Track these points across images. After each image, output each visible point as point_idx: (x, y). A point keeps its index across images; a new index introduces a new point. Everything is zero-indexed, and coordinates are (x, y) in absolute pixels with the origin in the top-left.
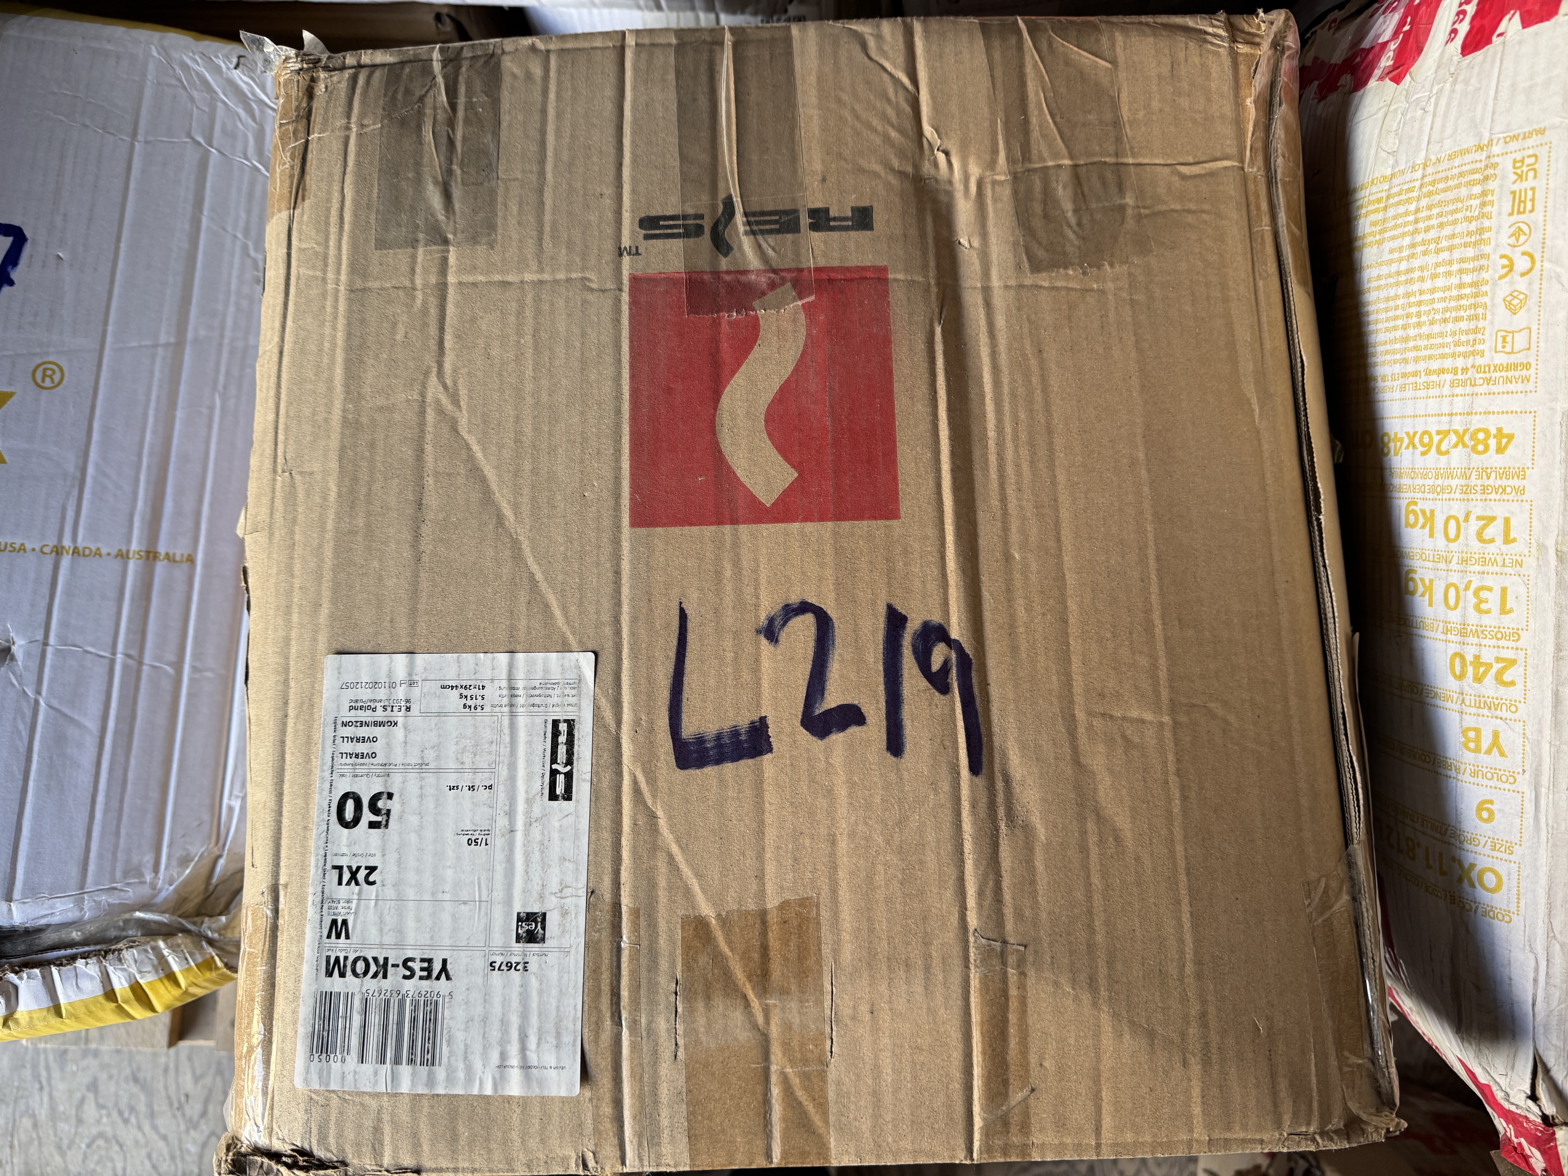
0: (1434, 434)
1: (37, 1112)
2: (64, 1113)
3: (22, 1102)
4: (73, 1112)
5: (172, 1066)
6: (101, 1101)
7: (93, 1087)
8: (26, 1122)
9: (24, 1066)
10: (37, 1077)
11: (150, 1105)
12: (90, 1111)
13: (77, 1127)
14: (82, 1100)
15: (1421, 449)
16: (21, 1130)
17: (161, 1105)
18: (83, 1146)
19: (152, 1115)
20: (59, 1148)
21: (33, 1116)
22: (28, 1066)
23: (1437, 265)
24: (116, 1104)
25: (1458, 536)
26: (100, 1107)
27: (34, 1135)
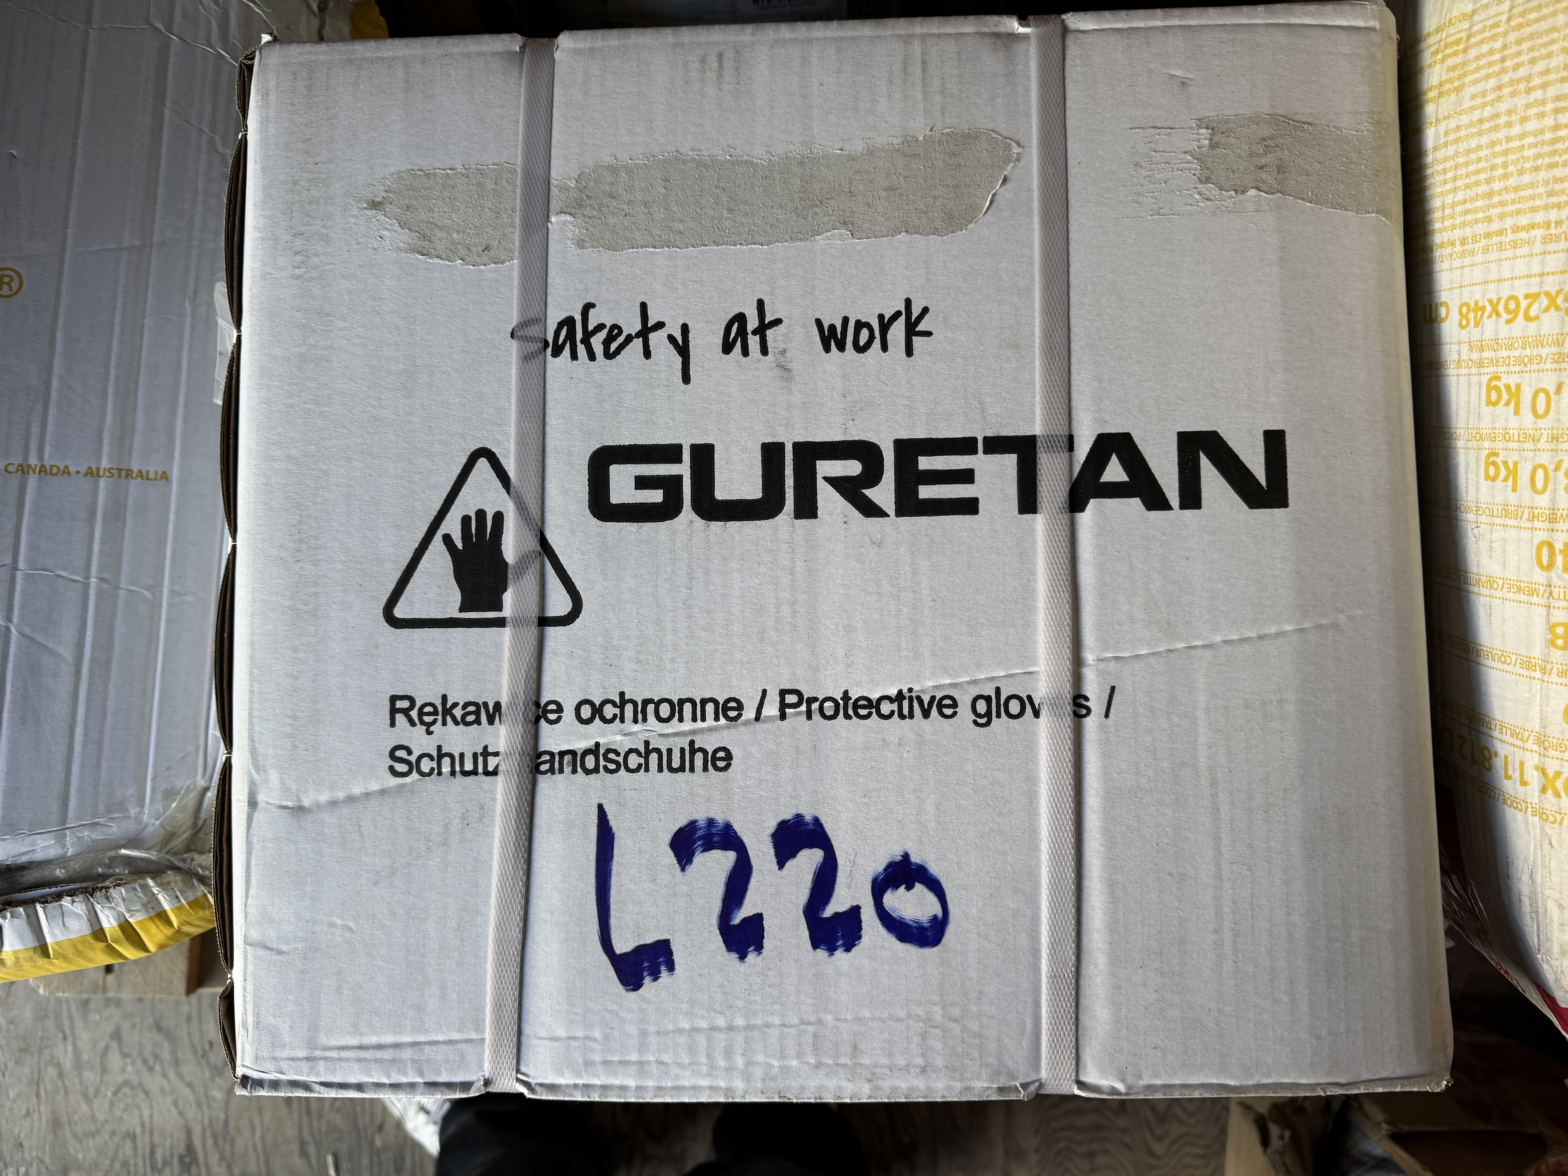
0: (1521, 297)
1: (62, 1061)
2: (88, 1062)
3: (47, 1052)
4: (98, 1060)
5: (194, 1014)
6: (125, 1050)
7: (117, 1035)
8: (51, 1072)
9: (47, 1016)
10: (60, 1027)
11: (174, 1053)
12: (115, 1060)
13: (102, 1075)
14: (106, 1050)
15: (1505, 316)
16: (47, 1079)
17: (185, 1054)
18: (109, 1094)
19: (177, 1063)
20: (85, 1096)
21: (58, 1065)
22: (51, 1016)
23: (1528, 106)
24: (140, 1053)
25: (1547, 411)
26: (125, 1055)
27: (60, 1084)
